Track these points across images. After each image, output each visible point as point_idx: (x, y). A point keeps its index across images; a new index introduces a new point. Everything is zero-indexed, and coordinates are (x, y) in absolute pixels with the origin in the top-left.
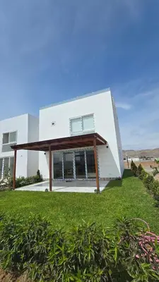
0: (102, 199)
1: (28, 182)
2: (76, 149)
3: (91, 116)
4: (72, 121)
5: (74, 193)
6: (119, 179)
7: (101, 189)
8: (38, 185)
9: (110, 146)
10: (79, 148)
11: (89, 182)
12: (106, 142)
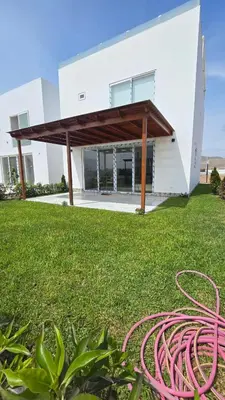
0: (142, 225)
1: (49, 190)
2: (119, 143)
3: (151, 75)
4: (113, 87)
5: (103, 212)
6: (185, 197)
7: (148, 209)
8: (61, 197)
9: (178, 139)
10: (124, 143)
11: (133, 197)
12: (171, 131)
